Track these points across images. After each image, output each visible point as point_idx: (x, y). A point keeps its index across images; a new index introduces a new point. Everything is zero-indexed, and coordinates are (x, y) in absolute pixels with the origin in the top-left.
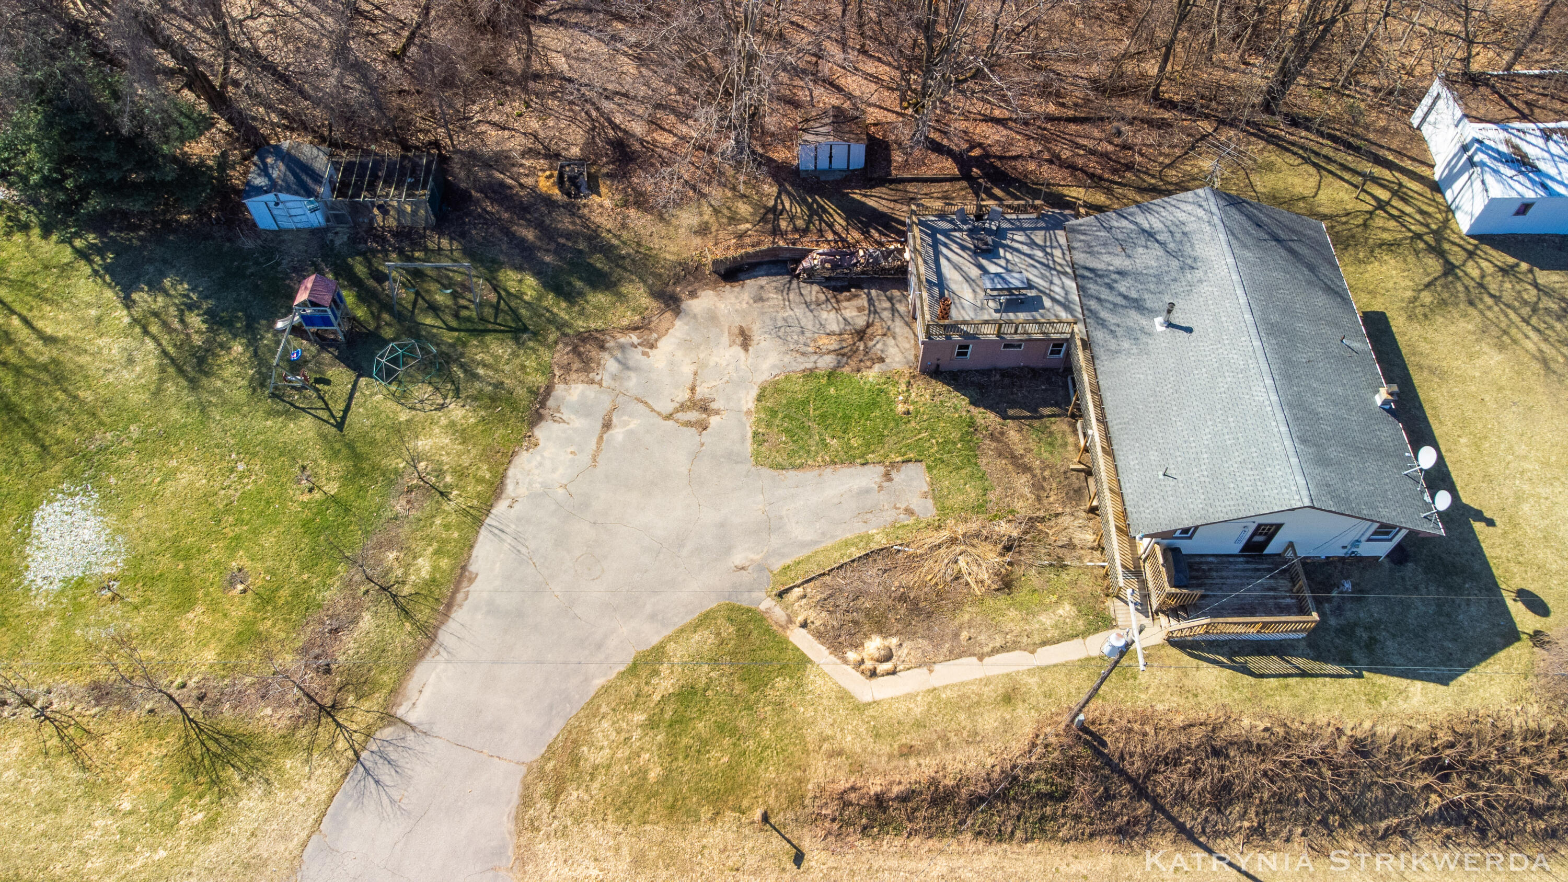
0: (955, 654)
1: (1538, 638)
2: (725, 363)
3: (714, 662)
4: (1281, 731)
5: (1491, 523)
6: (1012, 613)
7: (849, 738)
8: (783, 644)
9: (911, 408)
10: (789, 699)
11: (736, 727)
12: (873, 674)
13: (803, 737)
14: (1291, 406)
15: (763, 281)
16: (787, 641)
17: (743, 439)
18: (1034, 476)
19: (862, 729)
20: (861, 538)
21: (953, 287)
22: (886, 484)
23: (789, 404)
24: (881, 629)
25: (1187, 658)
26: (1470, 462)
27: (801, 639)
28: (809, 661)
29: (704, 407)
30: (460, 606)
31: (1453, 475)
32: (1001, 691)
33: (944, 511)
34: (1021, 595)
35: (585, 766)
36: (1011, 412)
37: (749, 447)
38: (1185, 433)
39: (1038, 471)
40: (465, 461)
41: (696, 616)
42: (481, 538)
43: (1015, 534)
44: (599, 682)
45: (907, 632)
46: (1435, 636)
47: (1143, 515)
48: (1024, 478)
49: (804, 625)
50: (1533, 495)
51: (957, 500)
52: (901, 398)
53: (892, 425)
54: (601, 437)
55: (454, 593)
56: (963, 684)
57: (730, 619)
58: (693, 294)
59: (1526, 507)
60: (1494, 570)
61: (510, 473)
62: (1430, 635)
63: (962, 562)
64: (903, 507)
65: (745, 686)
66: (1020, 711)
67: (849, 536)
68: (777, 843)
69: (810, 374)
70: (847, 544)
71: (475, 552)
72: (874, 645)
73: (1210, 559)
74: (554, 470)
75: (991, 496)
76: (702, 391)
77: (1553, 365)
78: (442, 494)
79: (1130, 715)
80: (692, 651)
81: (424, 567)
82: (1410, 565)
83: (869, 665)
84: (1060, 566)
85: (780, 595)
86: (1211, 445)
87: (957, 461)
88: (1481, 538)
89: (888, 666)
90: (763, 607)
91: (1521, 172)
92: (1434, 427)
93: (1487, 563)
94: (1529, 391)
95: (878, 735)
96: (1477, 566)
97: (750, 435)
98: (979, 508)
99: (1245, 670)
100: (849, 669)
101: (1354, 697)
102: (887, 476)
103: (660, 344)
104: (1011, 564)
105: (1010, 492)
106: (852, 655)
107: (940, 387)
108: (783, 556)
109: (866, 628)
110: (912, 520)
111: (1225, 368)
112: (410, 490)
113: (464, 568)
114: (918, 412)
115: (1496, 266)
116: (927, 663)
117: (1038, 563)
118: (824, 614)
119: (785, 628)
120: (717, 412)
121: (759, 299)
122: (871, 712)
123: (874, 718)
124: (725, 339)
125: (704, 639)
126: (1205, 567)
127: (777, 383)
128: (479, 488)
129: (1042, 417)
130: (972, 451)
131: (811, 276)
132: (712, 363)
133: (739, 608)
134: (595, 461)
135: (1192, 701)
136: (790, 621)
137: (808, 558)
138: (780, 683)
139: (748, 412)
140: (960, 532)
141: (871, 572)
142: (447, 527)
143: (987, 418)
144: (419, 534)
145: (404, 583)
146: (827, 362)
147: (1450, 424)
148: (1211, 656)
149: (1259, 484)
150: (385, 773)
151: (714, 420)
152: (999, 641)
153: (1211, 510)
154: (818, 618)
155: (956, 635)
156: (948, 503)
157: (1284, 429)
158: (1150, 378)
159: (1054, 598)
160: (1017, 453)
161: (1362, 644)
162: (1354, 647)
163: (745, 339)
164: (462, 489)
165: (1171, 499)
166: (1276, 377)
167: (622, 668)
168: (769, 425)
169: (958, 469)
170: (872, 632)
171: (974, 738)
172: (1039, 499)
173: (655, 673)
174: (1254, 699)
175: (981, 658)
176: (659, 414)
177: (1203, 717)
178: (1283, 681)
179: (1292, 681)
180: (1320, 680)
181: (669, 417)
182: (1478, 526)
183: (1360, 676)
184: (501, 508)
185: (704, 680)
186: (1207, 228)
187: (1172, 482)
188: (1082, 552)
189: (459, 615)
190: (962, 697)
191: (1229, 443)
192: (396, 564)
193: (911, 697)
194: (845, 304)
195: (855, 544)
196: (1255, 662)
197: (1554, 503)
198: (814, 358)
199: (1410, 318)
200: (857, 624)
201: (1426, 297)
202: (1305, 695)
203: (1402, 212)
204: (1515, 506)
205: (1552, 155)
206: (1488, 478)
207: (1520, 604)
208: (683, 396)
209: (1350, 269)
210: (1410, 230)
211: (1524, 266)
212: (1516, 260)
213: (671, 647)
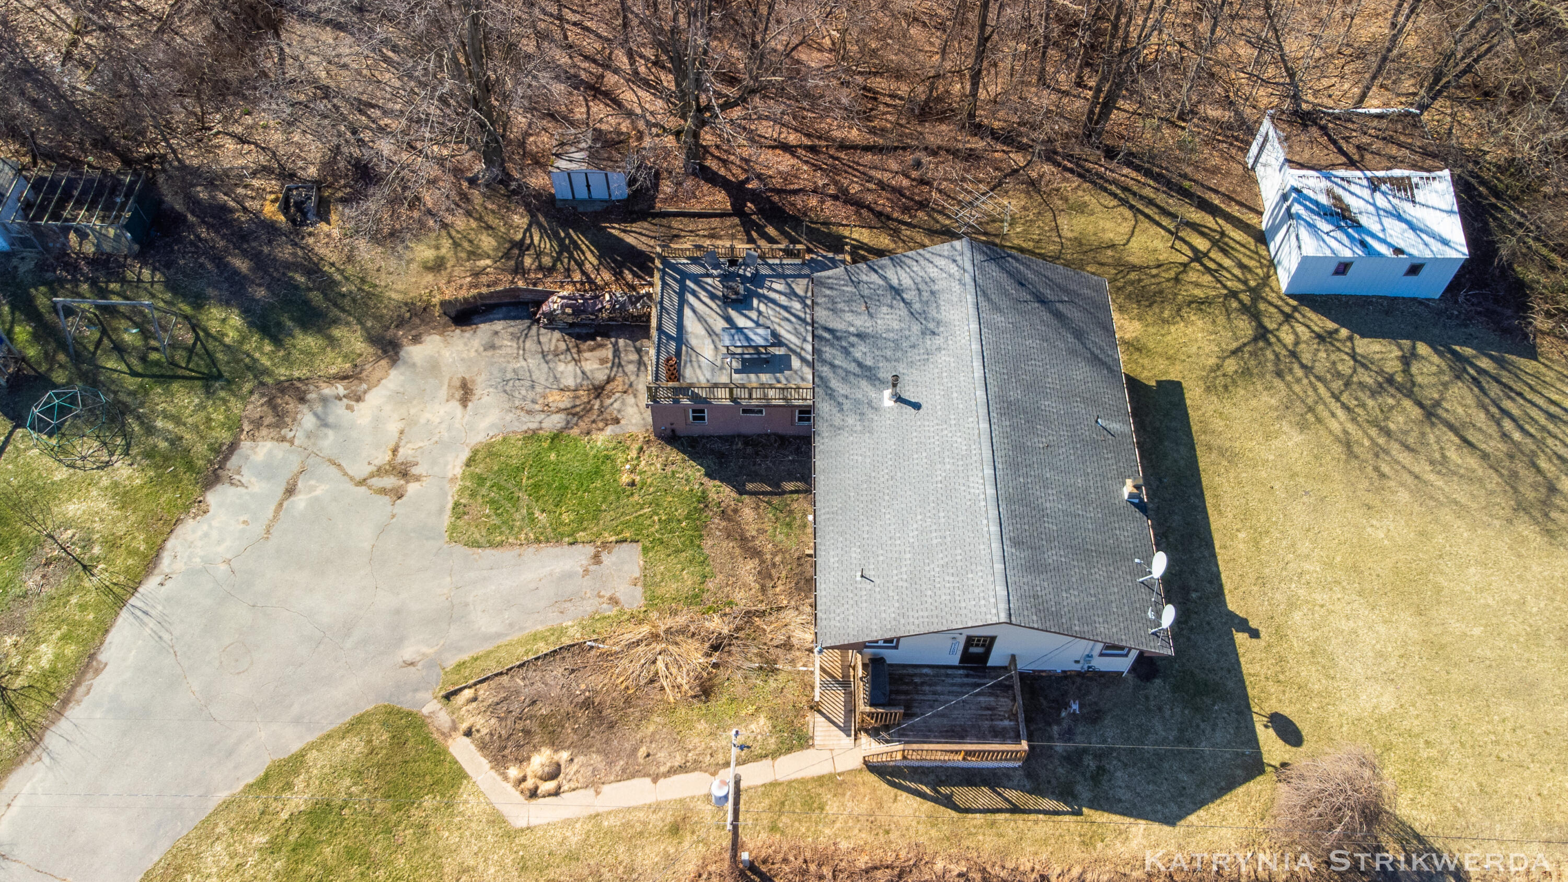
0: (628, 774)
1: (1286, 770)
2: (438, 420)
3: (357, 775)
4: (978, 877)
5: (1255, 634)
6: (702, 726)
7: (492, 870)
8: (440, 755)
9: (638, 479)
10: (435, 822)
11: (368, 854)
12: (533, 794)
13: (441, 866)
14: (1010, 500)
15: (499, 325)
16: (445, 752)
17: (441, 510)
18: (762, 562)
19: (508, 861)
20: (553, 631)
21: (693, 342)
22: (593, 568)
23: (500, 471)
24: (555, 742)
25: (885, 786)
26: (1244, 560)
27: (461, 750)
28: (465, 776)
29: (404, 473)
30: (78, 702)
31: (1223, 577)
32: (669, 819)
33: (653, 601)
34: (719, 703)
36: (750, 486)
37: (447, 518)
38: (893, 527)
39: (769, 556)
40: (121, 529)
41: (348, 719)
42: (120, 620)
43: (725, 631)
44: (221, 796)
45: (581, 746)
46: (1171, 767)
47: (833, 622)
48: (752, 564)
49: (468, 733)
50: (1307, 602)
51: (670, 588)
52: (628, 466)
53: (612, 497)
54: (281, 505)
55: (74, 687)
56: (629, 810)
57: (384, 724)
58: (416, 339)
59: (1297, 616)
60: (1249, 689)
61: (169, 545)
62: (1166, 765)
63: (660, 664)
64: (608, 595)
65: (389, 804)
66: (686, 845)
67: (540, 628)
69: (532, 436)
70: (535, 638)
71: (109, 637)
72: (540, 760)
73: (925, 671)
74: (219, 542)
75: (710, 585)
76: (404, 453)
77: (1356, 449)
78: (85, 567)
79: (808, 855)
80: (337, 760)
81: (46, 653)
82: (1158, 682)
83: (530, 783)
84: (769, 669)
85: (448, 697)
86: (916, 544)
87: (678, 542)
88: (1241, 651)
89: (551, 785)
90: (425, 711)
91: (1339, 227)
92: (1211, 519)
93: (1243, 682)
94: (1325, 478)
95: (524, 868)
96: (1230, 685)
97: (450, 505)
98: (694, 599)
99: (948, 802)
100: (509, 787)
101: (1067, 838)
102: (597, 559)
103: (368, 397)
104: (716, 666)
105: (732, 580)
106: (514, 772)
107: (676, 456)
108: (460, 650)
109: (537, 739)
110: (614, 611)
111: (947, 453)
112: (48, 564)
113: (92, 657)
114: (644, 484)
115: (1311, 331)
116: (594, 783)
117: (747, 665)
118: (493, 721)
119: (446, 736)
120: (417, 479)
121: (491, 347)
122: (523, 840)
123: (524, 847)
124: (443, 392)
125: (352, 748)
126: (917, 680)
127: (491, 445)
128: (130, 562)
129: (784, 492)
130: (699, 530)
131: (552, 322)
132: (423, 421)
133: (399, 711)
134: (268, 532)
135: (882, 838)
136: (454, 728)
137: (488, 654)
138: (428, 802)
139: (453, 480)
140: (663, 628)
141: (557, 671)
142: (83, 607)
143: (719, 492)
144: (48, 615)
145: (18, 673)
146: (556, 421)
147: (1230, 515)
148: (913, 785)
149: (957, 592)
151: (412, 488)
152: (678, 760)
153: (902, 621)
154: (484, 724)
155: (635, 750)
156: (659, 592)
157: (994, 529)
158: (868, 460)
159: (751, 709)
160: (748, 534)
161: (1088, 775)
162: (1079, 778)
163: (465, 392)
164: (109, 562)
165: (865, 605)
167: (251, 780)
168: (473, 495)
169: (678, 551)
170: (543, 743)
172: (763, 589)
173: (287, 788)
174: (953, 838)
175: (655, 780)
176: (352, 479)
177: (890, 859)
178: (989, 816)
179: (1001, 817)
180: (1033, 817)
181: (362, 482)
182: (1240, 638)
183: (1079, 813)
184: (150, 585)
185: (343, 796)
186: (957, 287)
187: (868, 585)
188: (798, 654)
189: (74, 712)
190: (627, 825)
191: (935, 541)
192: (13, 651)
193: (569, 823)
194: (587, 355)
195: (545, 639)
196: (963, 795)
197: (1330, 612)
198: (540, 417)
199: (1208, 389)
200: (527, 732)
201: (1231, 365)
202: (1012, 835)
203: (1220, 265)
204: (1285, 614)
205: (1377, 208)
206: (1261, 581)
207: (1271, 731)
208: (384, 457)
209: (1151, 330)
210: (1225, 287)
211: (1344, 332)
212: (1336, 326)
213: (312, 755)
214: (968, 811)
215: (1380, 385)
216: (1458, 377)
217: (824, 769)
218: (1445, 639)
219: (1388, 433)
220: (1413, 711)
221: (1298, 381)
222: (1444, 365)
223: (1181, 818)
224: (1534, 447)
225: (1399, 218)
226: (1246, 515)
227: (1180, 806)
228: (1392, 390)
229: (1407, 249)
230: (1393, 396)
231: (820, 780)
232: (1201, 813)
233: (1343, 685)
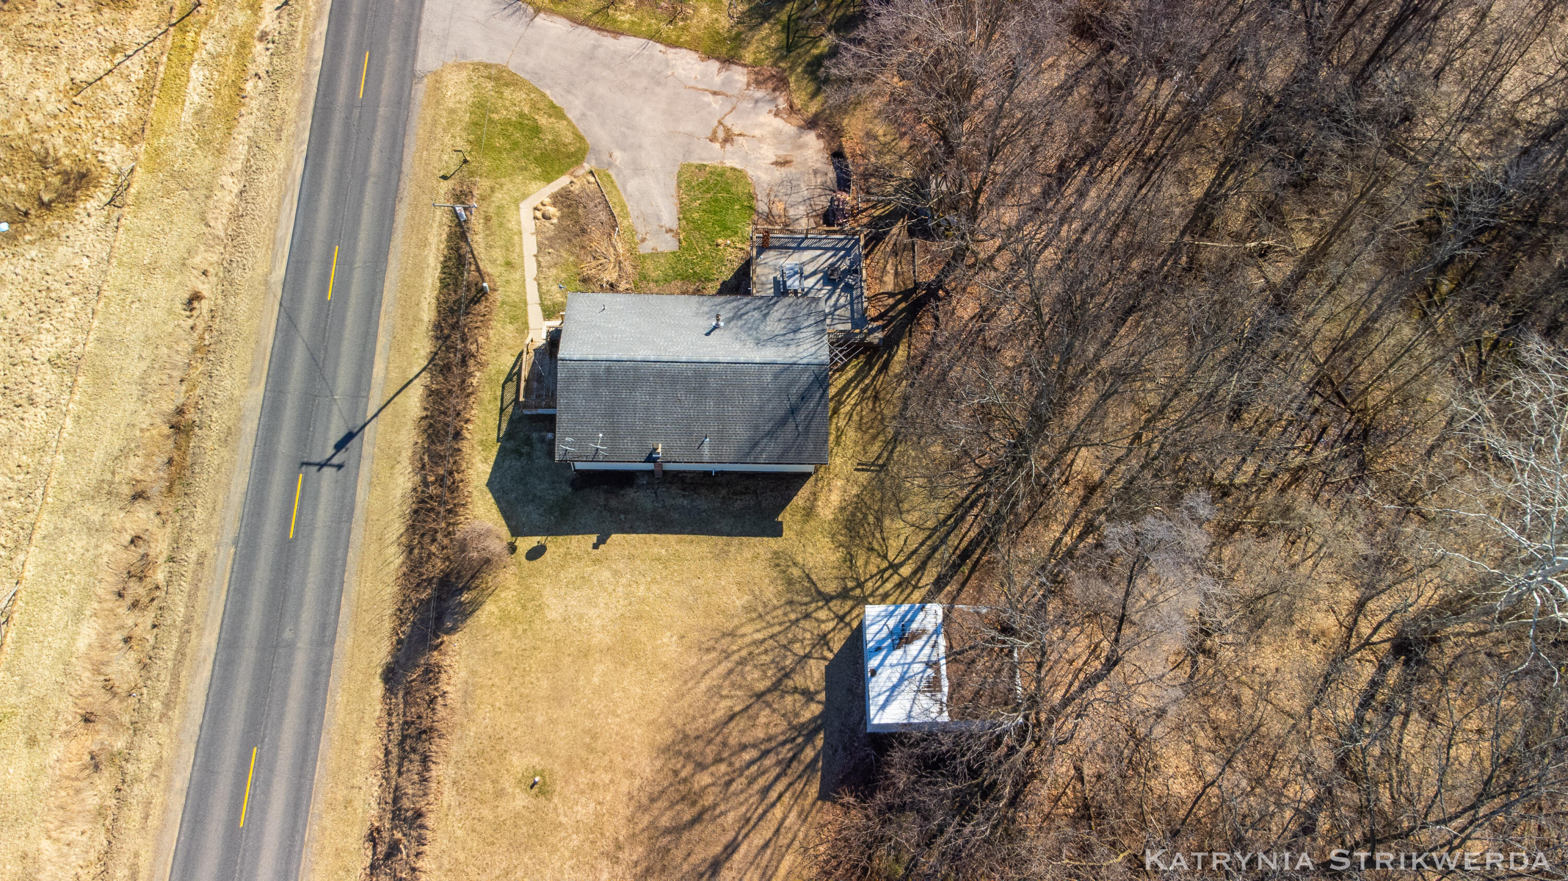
0: (541, 246)
1: (512, 549)
2: (763, 152)
3: (554, 142)
4: (471, 390)
5: (596, 546)
6: (564, 276)
7: (500, 196)
8: (561, 172)
9: (720, 247)
10: (527, 174)
11: (515, 150)
12: (537, 210)
14: (636, 369)
15: (832, 175)
16: (563, 174)
17: (702, 159)
19: (504, 202)
20: (626, 214)
21: (797, 255)
22: (664, 229)
23: (728, 184)
24: (563, 217)
26: (647, 550)
27: (562, 182)
28: (549, 183)
29: (727, 141)
30: (599, 34)
32: (514, 261)
33: (642, 257)
34: (578, 286)
35: (504, 89)
37: (697, 162)
38: (631, 321)
40: (692, 30)
41: (583, 135)
42: (641, 40)
43: (620, 289)
44: (548, 93)
45: (560, 228)
46: (520, 490)
49: (572, 182)
50: (617, 582)
51: (649, 265)
52: (728, 241)
53: (709, 236)
54: (707, 91)
55: (608, 31)
56: (522, 246)
57: (579, 149)
58: (819, 136)
59: (607, 574)
60: (562, 537)
61: (684, 51)
62: (521, 487)
63: (603, 261)
64: (647, 237)
65: (538, 155)
66: (501, 268)
67: (629, 208)
68: (453, 168)
69: (752, 197)
70: (623, 206)
71: (632, 38)
72: (555, 212)
74: (684, 69)
75: (652, 285)
76: (740, 139)
77: (729, 640)
78: (671, 21)
79: (488, 317)
80: (562, 133)
81: (624, 17)
83: (543, 209)
85: (592, 173)
86: (617, 329)
87: (679, 269)
88: (586, 537)
89: (540, 216)
90: (585, 164)
93: (566, 535)
94: (708, 615)
95: (500, 208)
96: (566, 528)
97: (705, 163)
98: (644, 277)
99: (508, 379)
100: (541, 200)
101: (486, 434)
102: (669, 231)
103: (778, 119)
104: (601, 286)
106: (549, 201)
107: (736, 265)
108: (617, 175)
109: (566, 210)
110: (637, 240)
111: (670, 343)
113: (622, 34)
114: (718, 251)
115: (829, 632)
116: (538, 232)
118: (577, 192)
119: (572, 174)
120: (723, 147)
121: (816, 172)
122: (513, 207)
123: (510, 207)
124: (782, 153)
125: (568, 137)
127: (745, 178)
128: (673, 37)
130: (687, 279)
131: (833, 200)
132: (762, 146)
133: (586, 154)
134: (690, 88)
135: (493, 349)
136: (575, 176)
137: (614, 187)
138: (538, 171)
139: (723, 163)
140: (625, 262)
141: (603, 216)
142: (649, 25)
144: (646, 14)
145: (616, 10)
146: (762, 207)
147: (678, 547)
149: (581, 341)
150: (510, 10)
151: (717, 145)
152: (545, 265)
154: (574, 189)
155: (554, 249)
156: (648, 261)
158: (677, 314)
161: (519, 448)
162: (517, 443)
163: (783, 163)
164: (674, 29)
166: (658, 365)
167: (554, 101)
168: (711, 173)
169: (673, 268)
170: (563, 212)
171: (489, 247)
173: (550, 116)
174: (490, 381)
175: (535, 256)
176: (723, 118)
178: (499, 398)
179: (499, 403)
180: (498, 418)
182: (594, 538)
183: (498, 441)
184: (660, 47)
185: (544, 137)
187: (598, 311)
189: (593, 34)
190: (513, 245)
191: (616, 336)
193: (519, 223)
195: (622, 211)
196: (513, 387)
197: (610, 594)
198: (766, 200)
199: (775, 553)
200: (569, 206)
201: (796, 572)
202: (489, 407)
203: (887, 580)
204: (609, 568)
205: (910, 664)
206: (631, 557)
207: (535, 544)
208: (736, 130)
209: (826, 526)
210: (866, 581)
211: (830, 656)
212: (836, 651)
213: (565, 123)
214: (503, 388)
215: (783, 668)
216: (792, 727)
217: (532, 324)
218: (591, 661)
219: (742, 662)
220: (545, 628)
221: (785, 614)
222: (802, 720)
223: (491, 491)
224: (737, 765)
225: (902, 679)
226: (679, 558)
227: (497, 491)
228: (779, 675)
229: (874, 679)
230: (774, 675)
231: (526, 323)
232: (493, 500)
233: (562, 592)
